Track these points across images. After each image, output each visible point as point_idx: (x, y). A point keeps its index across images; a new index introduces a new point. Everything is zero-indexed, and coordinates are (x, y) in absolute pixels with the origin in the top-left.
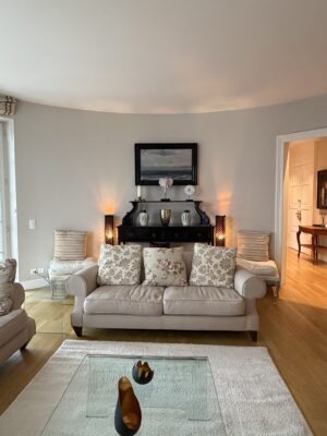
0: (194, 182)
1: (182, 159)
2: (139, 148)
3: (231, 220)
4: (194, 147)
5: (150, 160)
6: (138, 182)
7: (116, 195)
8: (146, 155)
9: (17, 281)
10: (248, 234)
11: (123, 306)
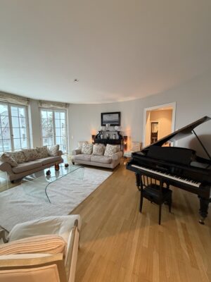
0: (119, 125)
1: (115, 117)
2: (102, 114)
3: (130, 137)
4: (119, 113)
5: (106, 118)
6: (102, 125)
7: (96, 128)
8: (104, 116)
9: (60, 150)
10: (135, 142)
11: (82, 158)
